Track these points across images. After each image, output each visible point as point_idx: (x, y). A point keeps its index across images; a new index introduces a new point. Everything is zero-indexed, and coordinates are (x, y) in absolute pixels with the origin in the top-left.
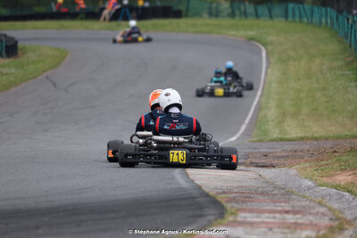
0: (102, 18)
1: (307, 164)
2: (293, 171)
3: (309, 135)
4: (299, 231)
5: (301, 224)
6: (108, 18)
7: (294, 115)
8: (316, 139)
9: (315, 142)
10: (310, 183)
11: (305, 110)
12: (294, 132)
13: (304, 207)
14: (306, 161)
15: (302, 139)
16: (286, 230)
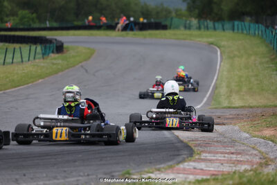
0: (117, 29)
1: (246, 123)
2: (236, 128)
3: (247, 105)
4: (239, 166)
5: (241, 161)
6: (120, 29)
7: (238, 92)
8: (251, 107)
9: (251, 110)
10: (247, 135)
11: (244, 89)
12: (237, 102)
13: (243, 150)
14: (245, 121)
15: (242, 107)
16: (232, 165)
